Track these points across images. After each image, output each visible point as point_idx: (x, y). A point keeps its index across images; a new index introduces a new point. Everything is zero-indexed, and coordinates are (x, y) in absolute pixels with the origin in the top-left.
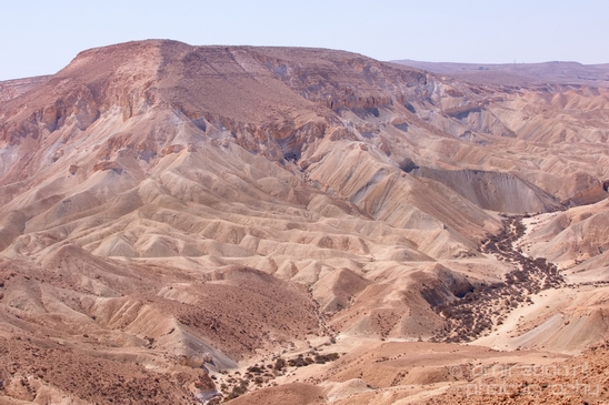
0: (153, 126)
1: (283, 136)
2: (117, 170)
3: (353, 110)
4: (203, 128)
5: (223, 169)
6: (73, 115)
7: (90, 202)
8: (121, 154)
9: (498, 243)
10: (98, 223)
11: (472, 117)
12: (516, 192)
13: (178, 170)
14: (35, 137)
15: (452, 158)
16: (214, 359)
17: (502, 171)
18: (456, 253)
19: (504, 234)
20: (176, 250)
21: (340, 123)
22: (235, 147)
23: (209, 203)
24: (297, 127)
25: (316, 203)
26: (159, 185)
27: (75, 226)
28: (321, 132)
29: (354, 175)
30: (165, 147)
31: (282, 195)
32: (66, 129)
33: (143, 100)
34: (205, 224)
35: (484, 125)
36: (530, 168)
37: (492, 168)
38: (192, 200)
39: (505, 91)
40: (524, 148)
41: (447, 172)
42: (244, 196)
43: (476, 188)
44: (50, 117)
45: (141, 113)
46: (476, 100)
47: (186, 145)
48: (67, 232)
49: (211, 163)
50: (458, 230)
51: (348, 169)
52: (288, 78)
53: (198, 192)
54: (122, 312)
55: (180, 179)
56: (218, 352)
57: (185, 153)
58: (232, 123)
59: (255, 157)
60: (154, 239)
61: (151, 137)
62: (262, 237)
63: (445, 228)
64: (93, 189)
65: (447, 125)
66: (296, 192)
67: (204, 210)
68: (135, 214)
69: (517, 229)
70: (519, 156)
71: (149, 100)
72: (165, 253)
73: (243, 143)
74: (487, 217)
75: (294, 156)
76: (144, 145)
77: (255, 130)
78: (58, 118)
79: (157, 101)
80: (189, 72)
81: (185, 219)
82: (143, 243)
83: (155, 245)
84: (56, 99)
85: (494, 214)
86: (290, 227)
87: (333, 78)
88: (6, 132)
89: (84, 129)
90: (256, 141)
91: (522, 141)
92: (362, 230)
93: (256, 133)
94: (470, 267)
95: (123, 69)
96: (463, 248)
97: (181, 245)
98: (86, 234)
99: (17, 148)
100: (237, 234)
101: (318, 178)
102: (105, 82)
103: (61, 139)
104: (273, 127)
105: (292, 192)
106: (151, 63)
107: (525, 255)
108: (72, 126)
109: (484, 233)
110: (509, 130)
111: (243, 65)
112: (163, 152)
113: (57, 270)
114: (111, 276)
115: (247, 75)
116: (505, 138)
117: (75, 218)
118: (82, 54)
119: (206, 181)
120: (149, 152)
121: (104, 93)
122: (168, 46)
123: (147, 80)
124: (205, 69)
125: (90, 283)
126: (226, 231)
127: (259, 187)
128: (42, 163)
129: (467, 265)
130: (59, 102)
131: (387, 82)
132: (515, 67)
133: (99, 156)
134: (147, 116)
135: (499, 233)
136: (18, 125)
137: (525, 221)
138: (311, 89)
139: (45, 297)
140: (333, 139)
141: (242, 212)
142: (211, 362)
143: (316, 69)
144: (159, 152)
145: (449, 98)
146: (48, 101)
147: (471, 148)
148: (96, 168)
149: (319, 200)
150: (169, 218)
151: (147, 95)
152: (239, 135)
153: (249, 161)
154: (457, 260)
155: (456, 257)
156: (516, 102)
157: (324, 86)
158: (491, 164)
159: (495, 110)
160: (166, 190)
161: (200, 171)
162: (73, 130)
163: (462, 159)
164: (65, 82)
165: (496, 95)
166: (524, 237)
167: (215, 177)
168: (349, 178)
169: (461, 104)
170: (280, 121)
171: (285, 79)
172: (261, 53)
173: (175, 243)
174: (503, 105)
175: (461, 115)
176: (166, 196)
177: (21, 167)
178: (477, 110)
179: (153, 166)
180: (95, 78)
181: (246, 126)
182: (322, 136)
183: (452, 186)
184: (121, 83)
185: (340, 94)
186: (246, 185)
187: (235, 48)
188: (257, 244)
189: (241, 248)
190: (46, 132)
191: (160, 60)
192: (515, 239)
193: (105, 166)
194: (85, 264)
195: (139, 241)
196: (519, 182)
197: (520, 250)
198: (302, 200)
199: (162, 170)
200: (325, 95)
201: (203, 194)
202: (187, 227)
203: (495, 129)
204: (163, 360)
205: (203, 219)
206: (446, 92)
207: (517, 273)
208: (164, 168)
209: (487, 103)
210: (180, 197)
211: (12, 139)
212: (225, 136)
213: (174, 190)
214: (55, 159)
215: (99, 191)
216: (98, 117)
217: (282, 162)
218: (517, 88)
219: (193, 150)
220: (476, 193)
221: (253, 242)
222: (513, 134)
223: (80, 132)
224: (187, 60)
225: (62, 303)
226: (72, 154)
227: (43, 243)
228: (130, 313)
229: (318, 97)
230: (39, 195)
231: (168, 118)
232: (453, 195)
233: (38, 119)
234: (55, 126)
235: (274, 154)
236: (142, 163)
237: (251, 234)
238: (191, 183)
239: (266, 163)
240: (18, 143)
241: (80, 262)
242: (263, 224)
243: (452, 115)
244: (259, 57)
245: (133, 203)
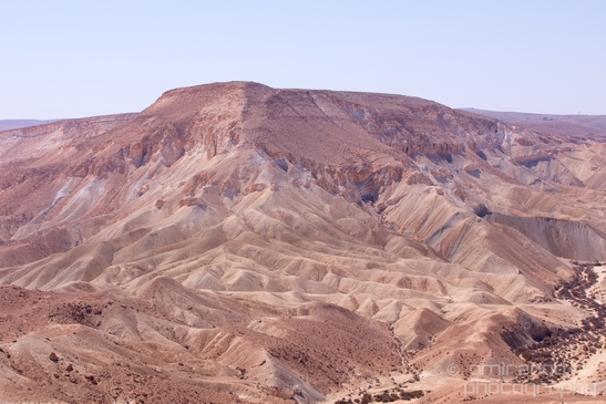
0: (238, 165)
1: (362, 179)
2: (202, 207)
3: (428, 156)
4: (285, 168)
5: (304, 209)
6: (158, 152)
7: (176, 236)
8: (206, 191)
9: (572, 289)
10: (184, 256)
11: (541, 166)
12: (587, 241)
13: (262, 208)
14: (122, 172)
15: (523, 205)
16: (303, 392)
17: (573, 219)
18: (532, 298)
19: (576, 281)
20: (261, 285)
21: (415, 167)
22: (316, 187)
23: (291, 241)
24: (375, 170)
25: (394, 244)
26: (243, 222)
27: (162, 259)
28: (398, 175)
29: (430, 219)
30: (248, 185)
31: (361, 236)
32: (151, 165)
33: (227, 139)
34: (287, 261)
35: (553, 174)
36: (600, 217)
37: (563, 216)
38: (275, 238)
39: (572, 142)
40: (593, 198)
41: (519, 218)
42: (324, 235)
43: (548, 234)
44: (136, 153)
45: (225, 152)
46: (545, 149)
47: (269, 184)
48: (155, 264)
49: (293, 202)
50: (532, 276)
51: (424, 212)
52: (366, 123)
53: (281, 230)
54: (214, 343)
55: (264, 217)
56: (307, 385)
57: (268, 192)
58: (313, 164)
59: (335, 197)
60: (240, 273)
61: (235, 175)
62: (343, 276)
63: (520, 273)
64: (179, 224)
65: (518, 173)
66: (374, 233)
67: (287, 247)
68: (220, 249)
69: (589, 277)
70: (589, 206)
71: (234, 140)
72: (250, 287)
73: (323, 184)
74: (560, 264)
75: (371, 198)
76: (228, 182)
77: (335, 172)
78: (144, 154)
79: (242, 141)
80: (271, 114)
81: (269, 256)
82: (229, 277)
83: (240, 279)
84: (142, 136)
85: (566, 261)
86: (370, 266)
87: (408, 124)
88: (94, 166)
89: (169, 166)
90: (336, 182)
91: (591, 191)
92: (439, 272)
93: (336, 175)
94: (547, 312)
95: (207, 109)
96: (539, 294)
97: (265, 280)
98: (173, 267)
99: (104, 182)
100: (319, 271)
101: (395, 220)
102: (190, 121)
103: (147, 175)
104: (352, 170)
105: (370, 233)
106: (235, 104)
107: (599, 302)
108: (158, 162)
109: (557, 279)
110: (577, 180)
111: (323, 108)
112: (247, 190)
113: (151, 301)
114: (202, 307)
115: (327, 118)
116: (573, 187)
117: (163, 251)
118: (167, 94)
119: (288, 219)
120: (233, 190)
121: (189, 132)
122: (252, 88)
123: (231, 120)
124: (287, 111)
125: (183, 314)
126: (308, 268)
127: (338, 227)
128: (128, 197)
129: (544, 310)
130: (146, 139)
131: (460, 129)
132: (579, 118)
133: (185, 192)
134: (232, 155)
135: (572, 280)
136: (106, 160)
137: (597, 270)
138: (387, 134)
139: (140, 326)
140: (410, 183)
141: (323, 251)
142: (301, 394)
143: (392, 114)
144: (243, 190)
145: (519, 146)
146: (135, 138)
147: (542, 195)
148: (182, 203)
149: (396, 242)
150: (254, 254)
151: (232, 135)
152: (319, 177)
153: (328, 202)
154: (533, 305)
155: (533, 301)
156: (583, 153)
157: (400, 131)
158: (562, 212)
159: (564, 160)
160: (250, 227)
161: (282, 209)
162: (159, 166)
163: (533, 206)
164: (151, 120)
165: (564, 145)
166: (597, 285)
167: (296, 216)
168: (425, 221)
169: (530, 153)
170: (359, 164)
171: (363, 123)
172: (340, 97)
173: (260, 278)
174: (571, 155)
175: (530, 163)
176: (250, 233)
177: (107, 201)
178: (547, 159)
179: (236, 203)
180: (181, 116)
181: (326, 167)
182: (399, 179)
183: (524, 232)
184: (206, 122)
185: (416, 139)
186: (327, 224)
187: (316, 92)
188: (339, 282)
189: (324, 285)
190: (132, 167)
191: (244, 101)
192: (588, 286)
193: (191, 202)
194: (177, 295)
195: (226, 275)
196: (590, 231)
197: (594, 298)
198: (380, 241)
199: (245, 208)
200: (401, 140)
201: (286, 232)
202: (271, 264)
203: (564, 179)
204: (256, 390)
205: (287, 256)
206: (516, 140)
207: (593, 320)
208: (247, 205)
209: (556, 152)
210: (263, 234)
211: (100, 173)
212: (306, 176)
213: (258, 227)
214: (141, 194)
215: (184, 225)
216: (182, 154)
217: (359, 204)
218: (583, 139)
219: (276, 189)
220: (548, 240)
221: (335, 280)
222: (581, 184)
223: (165, 168)
224: (270, 102)
225: (156, 332)
226: (157, 189)
227: (133, 274)
228: (222, 344)
229: (394, 142)
230: (126, 228)
231: (252, 157)
232: (527, 242)
233: (125, 155)
234: (141, 162)
235: (353, 196)
236: (226, 200)
237: (333, 272)
238: (274, 221)
239: (345, 204)
240: (106, 177)
241: (173, 293)
242: (344, 263)
243: (521, 164)
244: (338, 101)
245: (217, 239)
